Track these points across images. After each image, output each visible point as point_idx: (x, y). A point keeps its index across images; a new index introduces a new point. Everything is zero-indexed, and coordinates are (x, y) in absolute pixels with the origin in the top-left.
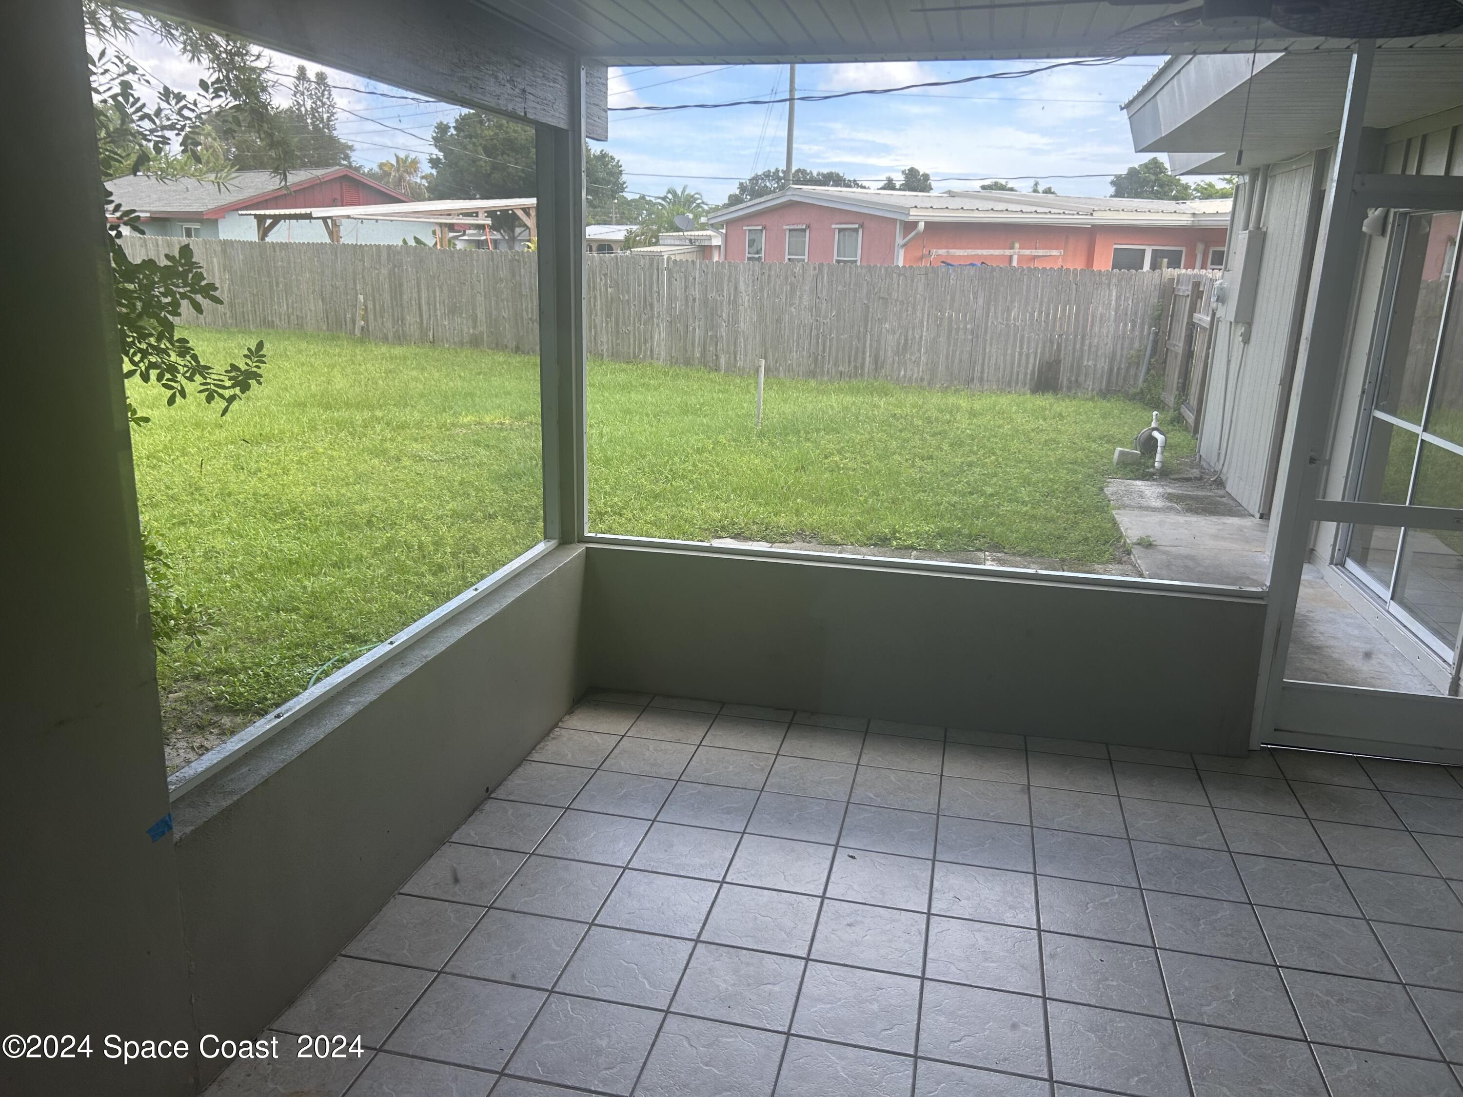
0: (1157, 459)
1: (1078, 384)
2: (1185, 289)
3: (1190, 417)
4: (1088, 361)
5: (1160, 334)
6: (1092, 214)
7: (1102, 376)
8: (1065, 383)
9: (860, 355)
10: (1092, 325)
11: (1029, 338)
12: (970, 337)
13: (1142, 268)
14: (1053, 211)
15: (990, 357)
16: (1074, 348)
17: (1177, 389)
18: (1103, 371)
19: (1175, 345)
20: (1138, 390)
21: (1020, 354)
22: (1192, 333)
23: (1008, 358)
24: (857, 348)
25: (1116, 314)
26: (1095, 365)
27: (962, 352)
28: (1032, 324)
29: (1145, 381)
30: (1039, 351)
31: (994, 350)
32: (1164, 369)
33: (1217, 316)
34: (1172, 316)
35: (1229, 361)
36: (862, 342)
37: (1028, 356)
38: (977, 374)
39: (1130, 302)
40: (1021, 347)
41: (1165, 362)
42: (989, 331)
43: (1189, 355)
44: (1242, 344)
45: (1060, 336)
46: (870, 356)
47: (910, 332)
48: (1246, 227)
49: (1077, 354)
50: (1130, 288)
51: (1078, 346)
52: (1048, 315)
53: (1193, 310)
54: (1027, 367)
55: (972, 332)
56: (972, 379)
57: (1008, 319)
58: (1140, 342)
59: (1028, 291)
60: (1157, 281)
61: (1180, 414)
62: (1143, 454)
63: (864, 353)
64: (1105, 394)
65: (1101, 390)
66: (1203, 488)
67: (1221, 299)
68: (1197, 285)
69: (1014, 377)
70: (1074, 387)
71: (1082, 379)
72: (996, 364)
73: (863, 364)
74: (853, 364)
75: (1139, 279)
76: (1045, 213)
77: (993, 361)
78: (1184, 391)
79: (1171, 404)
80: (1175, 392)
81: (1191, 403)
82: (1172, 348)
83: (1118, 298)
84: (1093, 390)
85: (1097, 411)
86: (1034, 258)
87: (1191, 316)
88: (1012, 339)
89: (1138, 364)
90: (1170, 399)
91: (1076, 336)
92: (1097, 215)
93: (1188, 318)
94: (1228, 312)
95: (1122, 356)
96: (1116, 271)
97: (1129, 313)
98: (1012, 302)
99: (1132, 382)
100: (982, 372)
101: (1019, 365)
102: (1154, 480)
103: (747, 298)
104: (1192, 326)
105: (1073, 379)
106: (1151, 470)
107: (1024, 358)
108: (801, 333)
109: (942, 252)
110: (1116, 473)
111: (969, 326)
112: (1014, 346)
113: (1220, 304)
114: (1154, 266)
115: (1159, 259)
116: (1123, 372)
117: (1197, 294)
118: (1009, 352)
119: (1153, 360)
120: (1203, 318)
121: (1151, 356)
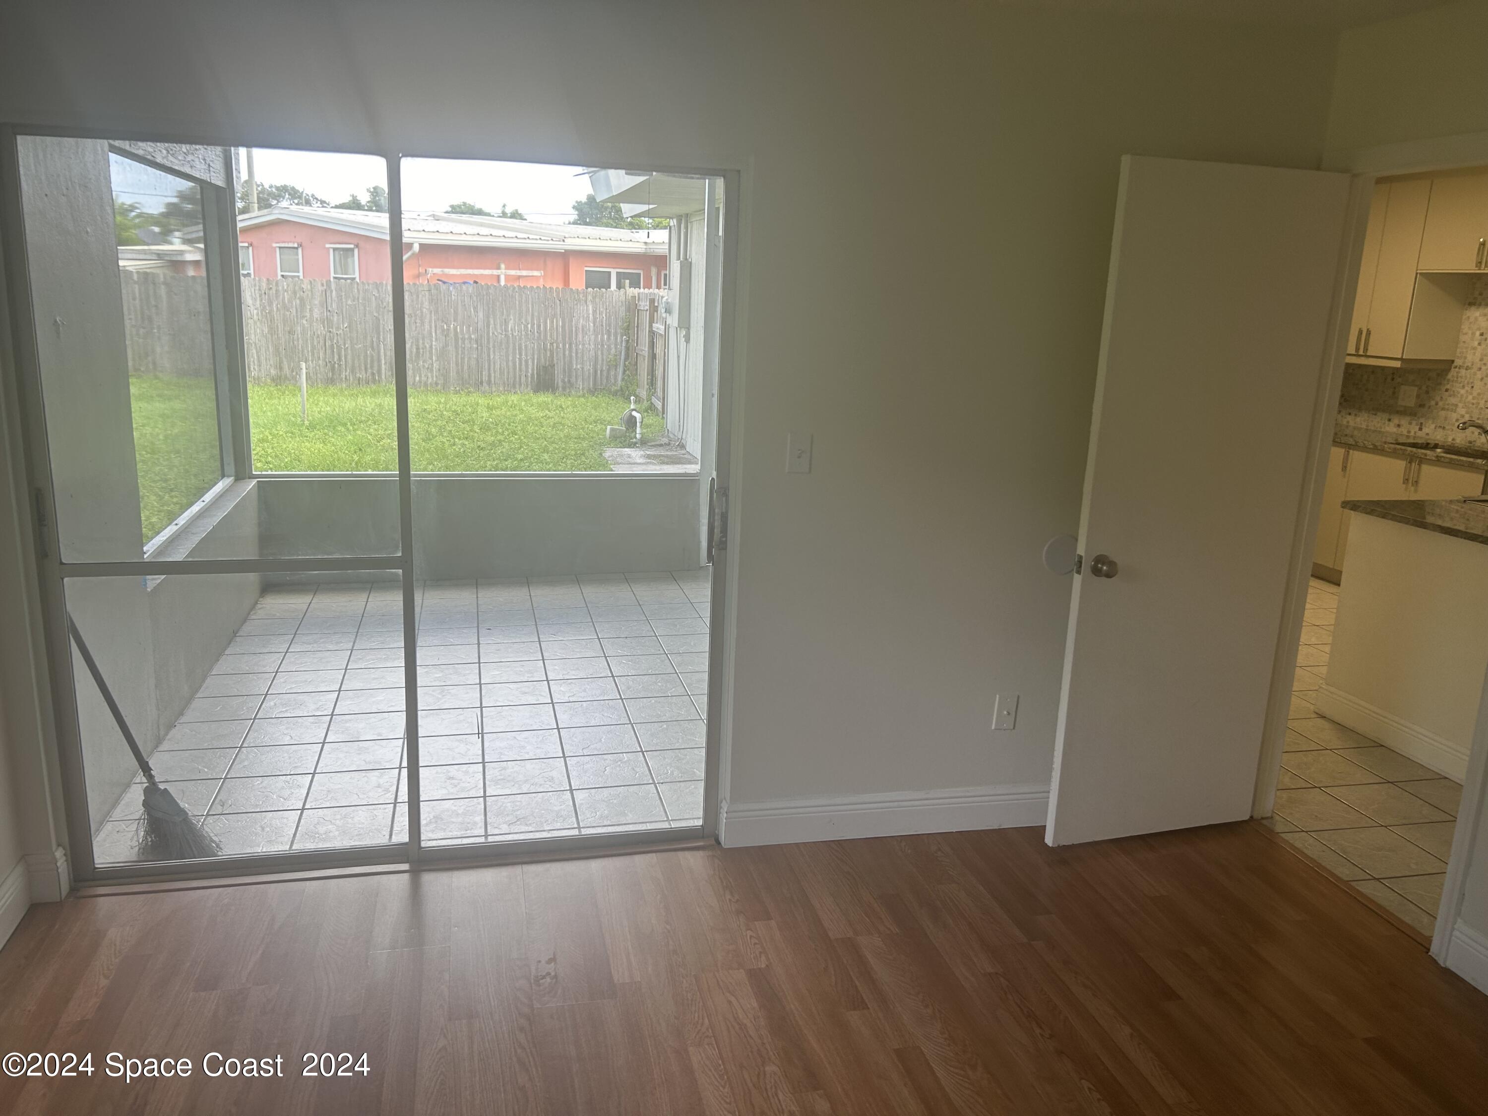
0: (637, 432)
1: (571, 385)
2: (644, 305)
3: (659, 405)
4: (576, 365)
5: (630, 341)
6: (564, 241)
7: (589, 377)
8: (560, 384)
9: (376, 364)
10: (576, 335)
11: (526, 346)
12: (475, 346)
13: (610, 288)
14: (531, 237)
15: (494, 363)
16: (564, 354)
17: (647, 385)
18: (589, 373)
19: (642, 350)
20: (619, 388)
21: (520, 359)
22: (653, 339)
23: (510, 364)
24: (372, 356)
25: (594, 326)
26: (583, 368)
27: (469, 358)
28: (527, 334)
29: (623, 379)
30: (536, 357)
31: (497, 357)
32: (637, 370)
33: (667, 324)
34: (638, 327)
35: (678, 357)
36: (376, 351)
37: (527, 361)
38: (485, 378)
39: (604, 316)
40: (520, 354)
41: (636, 364)
42: (491, 340)
43: (653, 357)
44: (685, 343)
45: (552, 344)
46: (385, 363)
47: (421, 342)
48: (679, 258)
49: (567, 359)
50: (603, 304)
51: (567, 353)
52: (539, 326)
53: (651, 322)
54: (527, 371)
55: (477, 341)
56: (482, 383)
57: (506, 330)
58: (616, 348)
59: (520, 306)
60: (623, 298)
61: (652, 403)
62: (627, 429)
63: (379, 361)
64: (593, 392)
65: (589, 389)
66: (671, 450)
67: (668, 311)
68: (652, 301)
69: (518, 380)
70: (568, 387)
71: (573, 380)
72: (500, 369)
73: (379, 371)
74: (369, 371)
75: (609, 297)
76: (525, 238)
77: (498, 366)
78: (652, 386)
79: (645, 397)
80: (646, 387)
81: (659, 394)
82: (640, 353)
83: (594, 312)
84: (583, 389)
85: (589, 404)
86: (519, 277)
87: (651, 326)
88: (511, 346)
89: (616, 366)
90: (643, 394)
91: (564, 345)
92: (568, 241)
93: (649, 328)
94: (673, 320)
95: (603, 360)
96: (590, 289)
97: (604, 324)
98: (508, 315)
99: (613, 381)
100: (489, 376)
101: (520, 370)
102: (637, 447)
103: (255, 312)
104: (652, 333)
105: (566, 380)
106: (634, 440)
107: (523, 363)
108: (315, 343)
109: (437, 271)
110: (610, 444)
111: (473, 336)
112: (514, 354)
113: (668, 314)
114: (620, 286)
115: (622, 280)
116: (605, 373)
117: (654, 309)
118: (511, 358)
119: (627, 363)
120: (659, 327)
121: (626, 359)
